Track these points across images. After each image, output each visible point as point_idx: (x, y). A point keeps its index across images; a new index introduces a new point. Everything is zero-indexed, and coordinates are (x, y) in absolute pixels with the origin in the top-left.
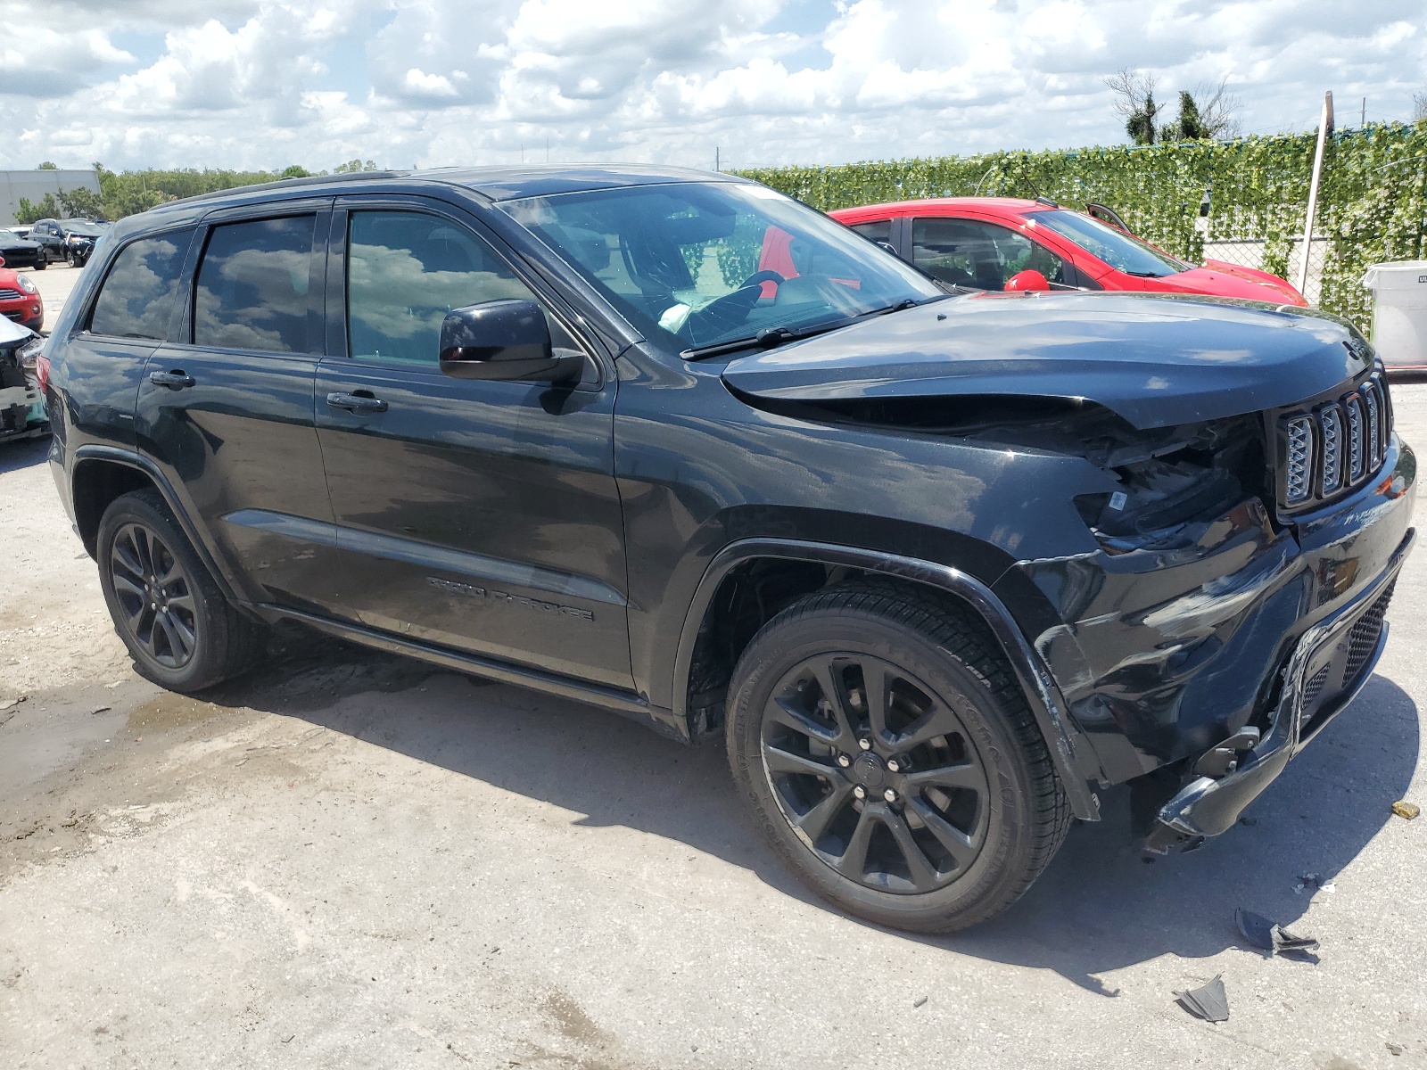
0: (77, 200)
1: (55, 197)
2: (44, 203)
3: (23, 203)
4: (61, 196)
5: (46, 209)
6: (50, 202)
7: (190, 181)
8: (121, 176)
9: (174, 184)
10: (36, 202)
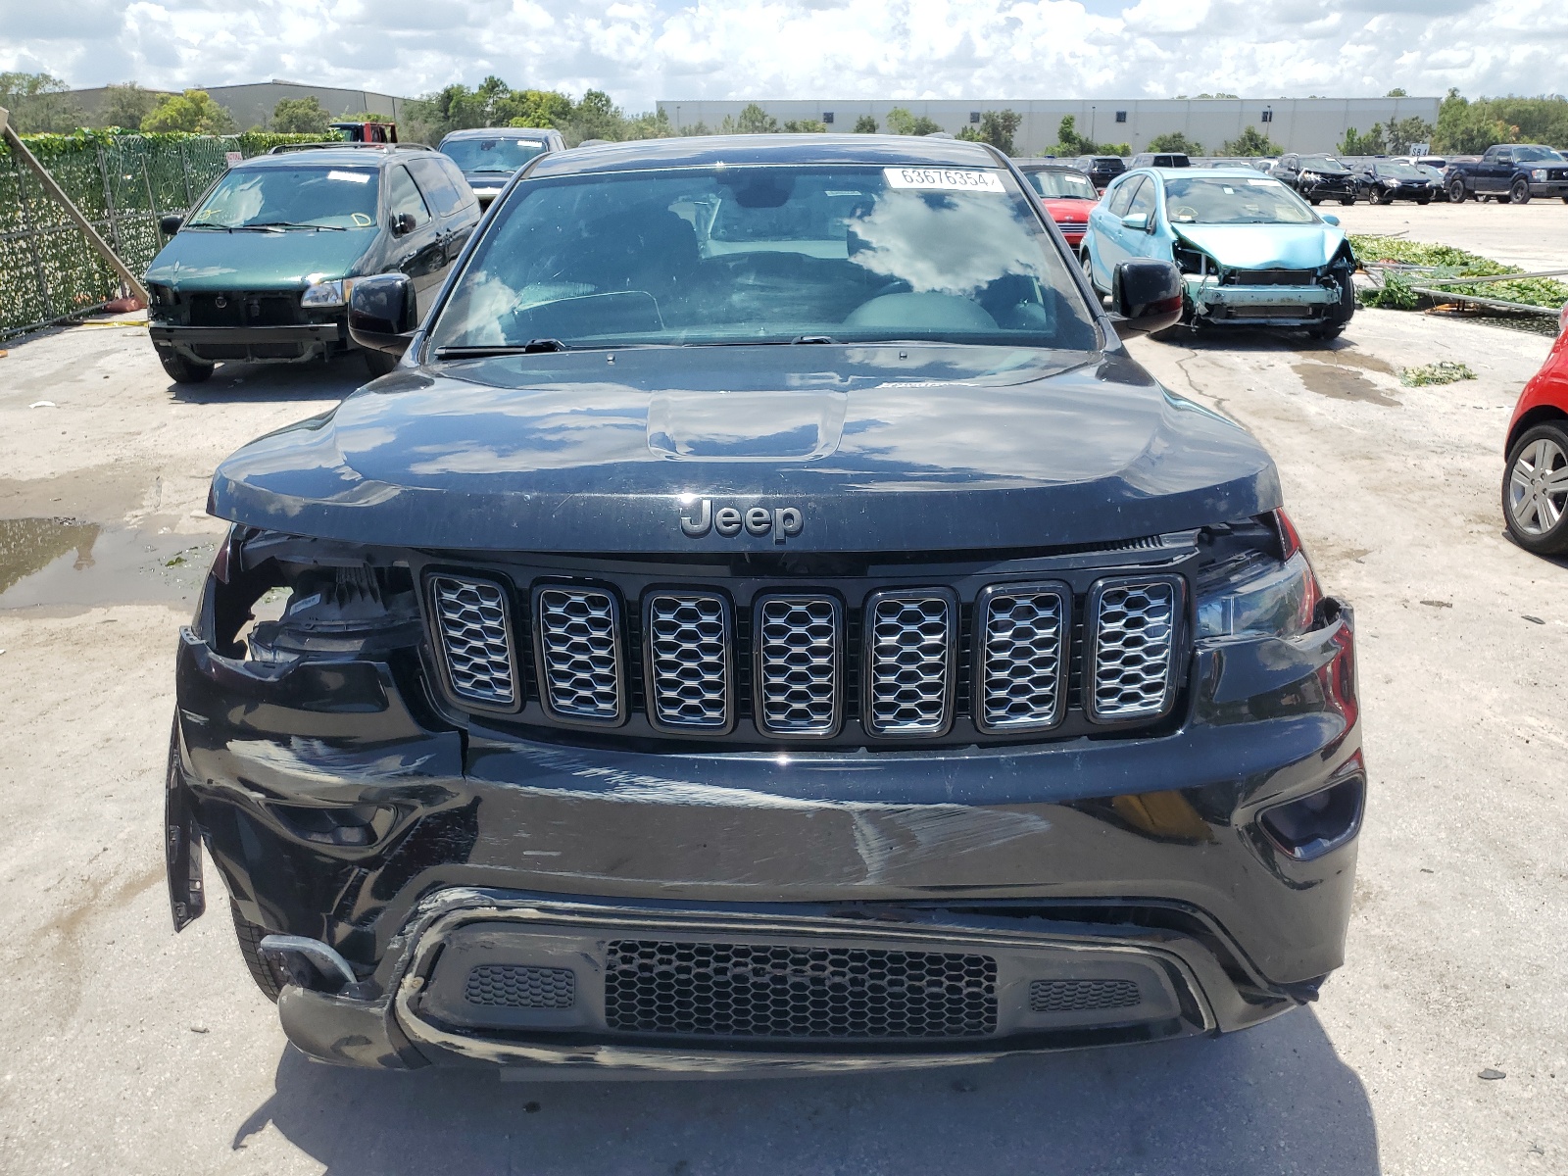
0: (1406, 131)
1: (1384, 128)
2: (1371, 133)
3: (1351, 133)
4: (1392, 126)
5: (1371, 139)
6: (1377, 132)
7: (1551, 110)
8: (1475, 104)
9: (1530, 113)
10: (1363, 133)
